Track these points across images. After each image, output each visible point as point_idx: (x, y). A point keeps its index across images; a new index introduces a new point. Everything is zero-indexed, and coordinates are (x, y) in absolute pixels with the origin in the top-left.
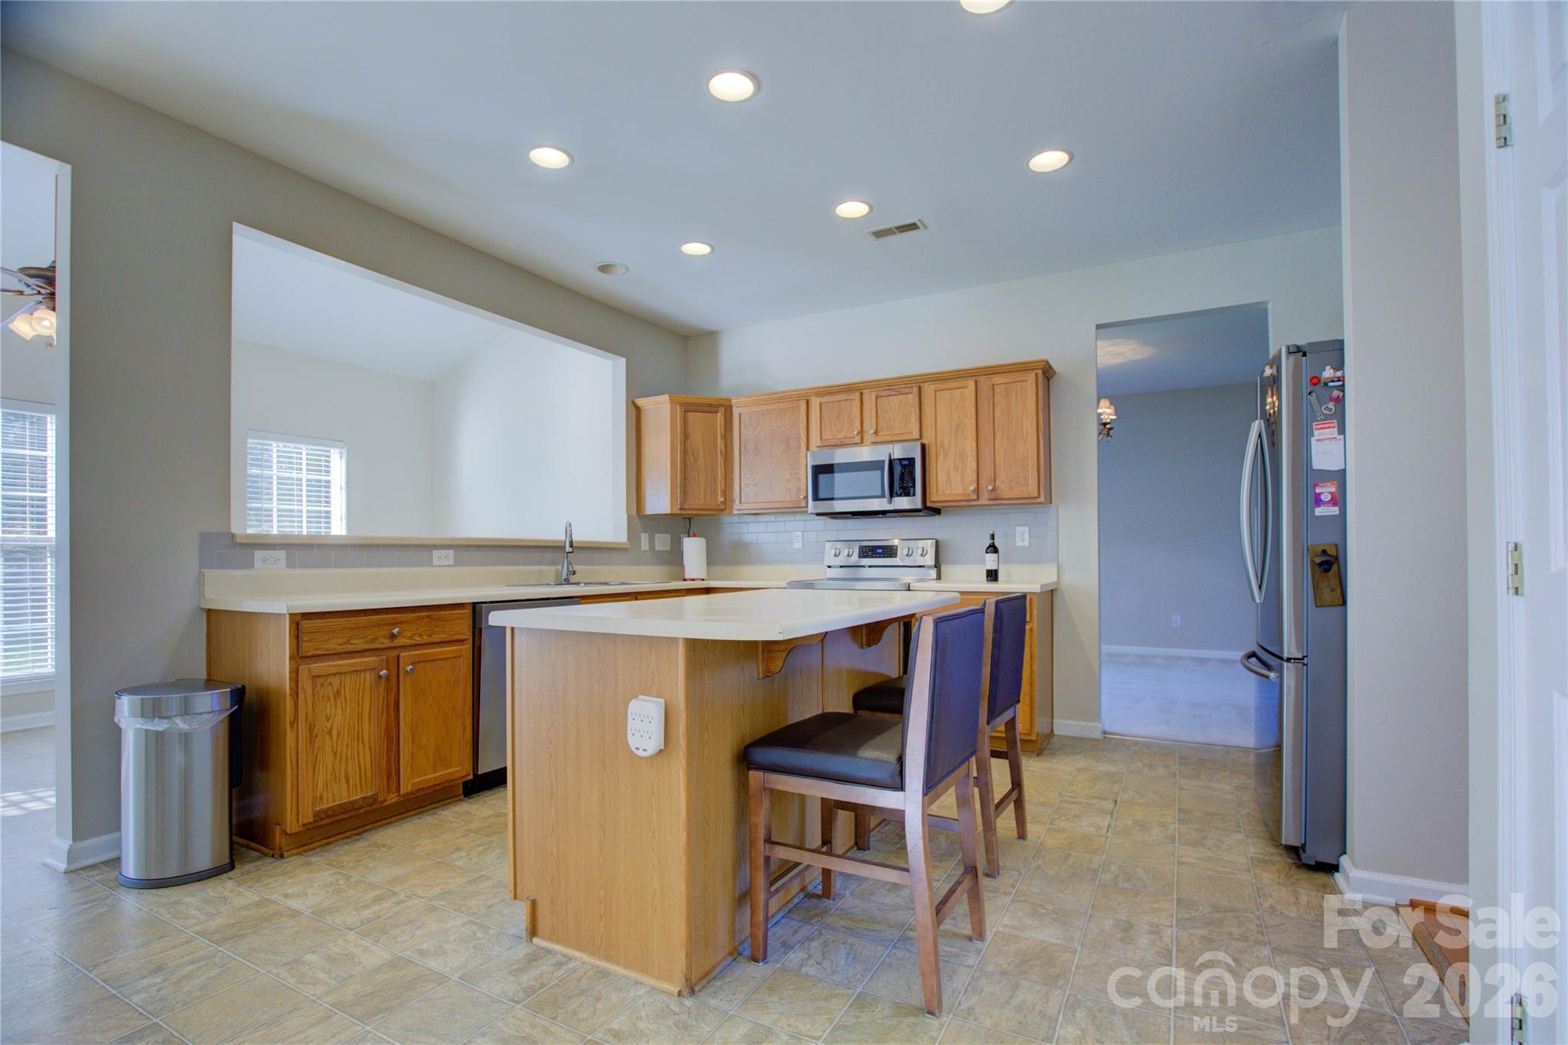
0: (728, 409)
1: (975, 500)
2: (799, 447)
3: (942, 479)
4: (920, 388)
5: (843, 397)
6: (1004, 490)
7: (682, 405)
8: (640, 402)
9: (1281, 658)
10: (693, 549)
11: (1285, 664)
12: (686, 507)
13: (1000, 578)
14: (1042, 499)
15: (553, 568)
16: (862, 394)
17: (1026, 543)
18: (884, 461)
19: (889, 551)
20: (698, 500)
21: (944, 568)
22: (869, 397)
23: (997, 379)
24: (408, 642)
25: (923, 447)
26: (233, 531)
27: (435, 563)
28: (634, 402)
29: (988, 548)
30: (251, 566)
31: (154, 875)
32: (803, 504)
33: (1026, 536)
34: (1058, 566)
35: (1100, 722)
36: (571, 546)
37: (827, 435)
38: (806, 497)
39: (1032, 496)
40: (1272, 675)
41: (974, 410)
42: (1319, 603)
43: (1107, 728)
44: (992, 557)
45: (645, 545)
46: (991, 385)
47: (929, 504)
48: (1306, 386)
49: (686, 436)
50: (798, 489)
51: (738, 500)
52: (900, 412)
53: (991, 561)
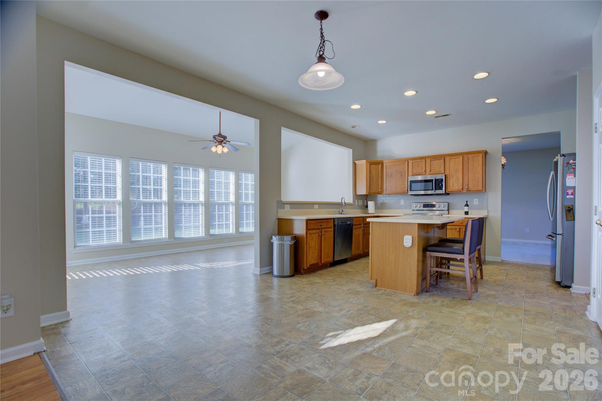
0: (382, 163)
1: (462, 191)
2: (405, 175)
3: (451, 185)
4: (444, 158)
5: (420, 160)
6: (471, 188)
7: (369, 163)
8: (356, 162)
9: (556, 234)
10: (371, 204)
11: (557, 235)
12: (370, 192)
13: (469, 214)
14: (484, 191)
15: (337, 210)
16: (425, 160)
17: (477, 203)
18: (433, 180)
19: (433, 206)
20: (374, 190)
21: (450, 211)
22: (428, 161)
23: (470, 156)
24: (324, 227)
25: (445, 175)
26: (282, 200)
27: (315, 208)
28: (354, 162)
29: (465, 205)
30: (284, 208)
31: (279, 275)
32: (407, 192)
33: (477, 202)
34: (488, 210)
35: (501, 257)
36: (345, 204)
37: (414, 172)
38: (408, 190)
39: (480, 190)
40: (554, 239)
41: (462, 165)
42: (567, 220)
43: (503, 259)
44: (466, 208)
45: (356, 204)
46: (467, 158)
47: (447, 192)
48: (565, 165)
49: (370, 172)
50: (405, 187)
51: (385, 191)
52: (438, 165)
53: (466, 209)
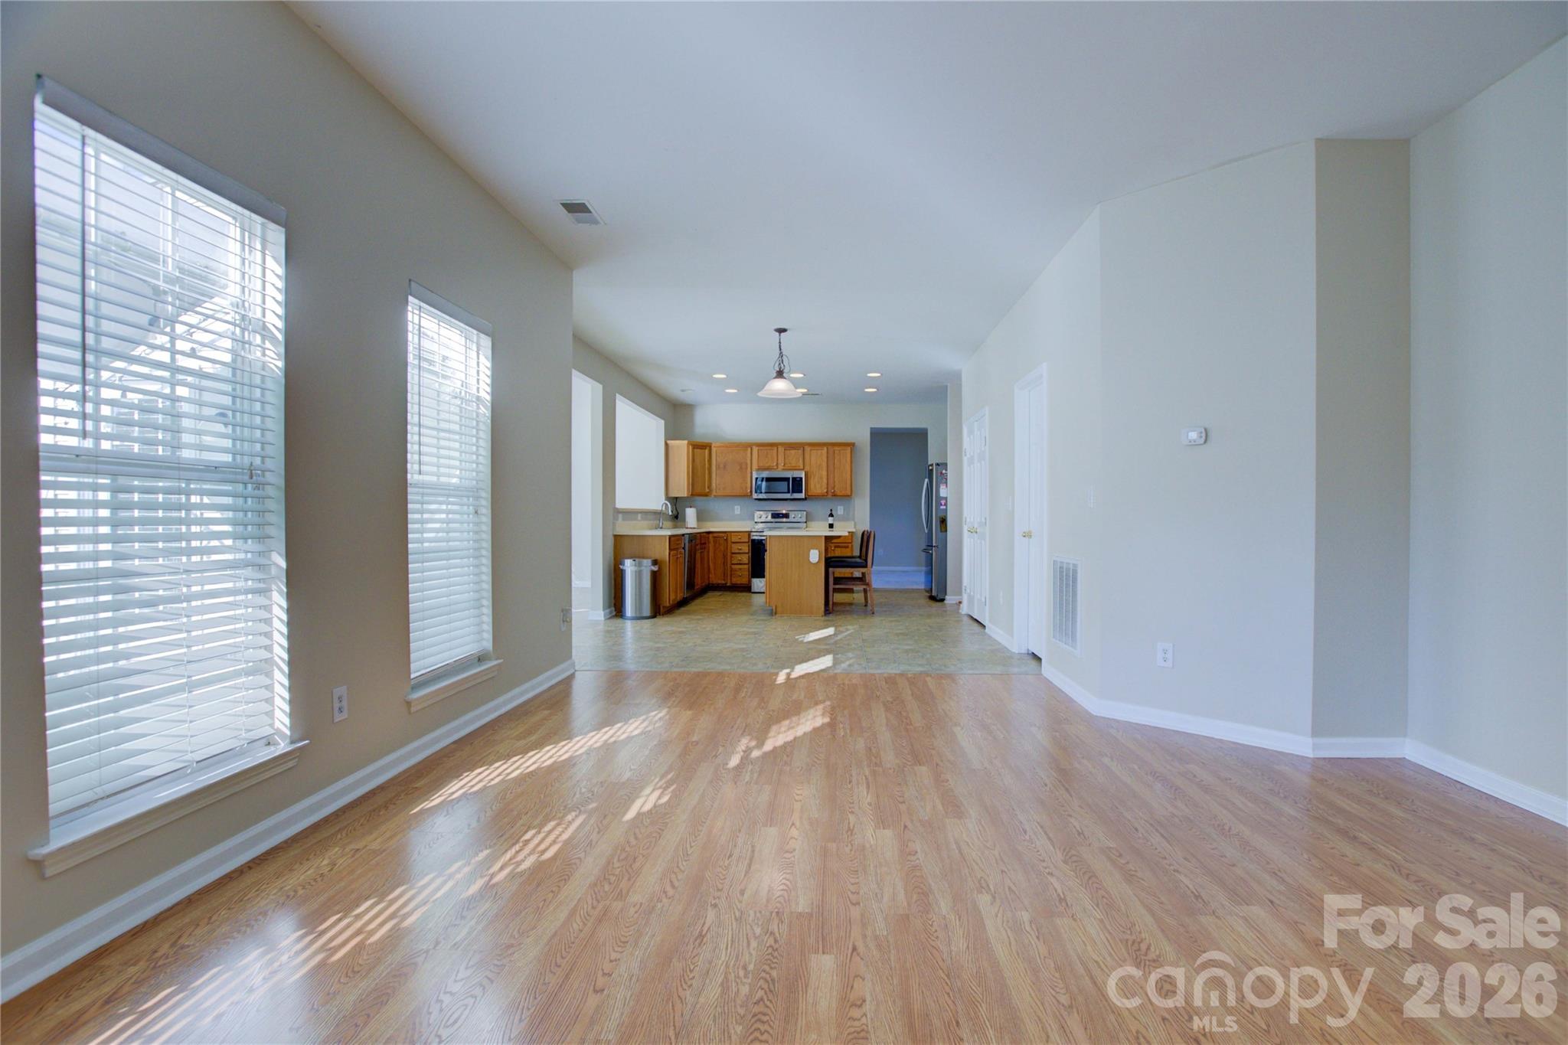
0: (710, 447)
1: (825, 495)
2: (747, 468)
3: (813, 487)
4: (803, 447)
5: (768, 448)
6: (837, 491)
7: (692, 445)
8: (669, 442)
9: (932, 546)
10: (691, 512)
12: (691, 494)
13: (834, 527)
14: (850, 496)
17: (844, 511)
18: (789, 478)
19: (786, 515)
20: (698, 490)
21: (809, 522)
22: (780, 449)
23: (836, 448)
25: (805, 472)
26: (617, 507)
28: (667, 443)
29: (829, 515)
31: (638, 615)
32: (750, 494)
33: (844, 509)
34: (853, 522)
37: (761, 464)
38: (751, 491)
39: (845, 494)
40: (930, 551)
41: (826, 459)
42: (941, 531)
44: (831, 518)
46: (833, 450)
47: (807, 496)
48: (938, 473)
49: (693, 460)
50: (746, 488)
51: (714, 491)
52: (794, 456)
53: (831, 520)
